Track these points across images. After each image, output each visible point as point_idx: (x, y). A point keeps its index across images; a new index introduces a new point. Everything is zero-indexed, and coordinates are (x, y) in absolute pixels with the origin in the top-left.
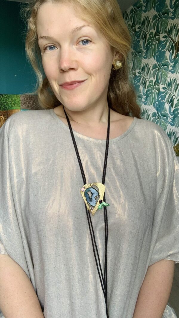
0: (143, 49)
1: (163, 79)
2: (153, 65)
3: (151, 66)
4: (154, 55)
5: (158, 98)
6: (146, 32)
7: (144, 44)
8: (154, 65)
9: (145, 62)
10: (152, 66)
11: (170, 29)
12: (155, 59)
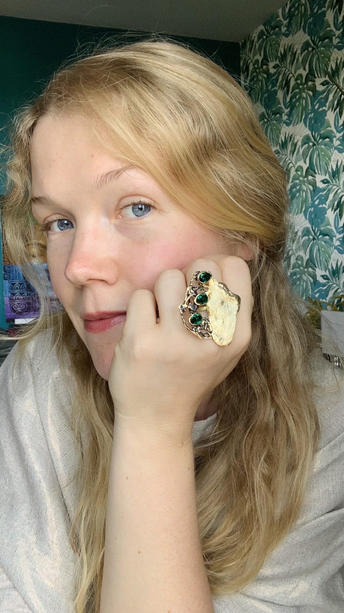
0: (283, 107)
1: (323, 164)
2: (302, 137)
3: (299, 139)
4: (305, 118)
5: (314, 201)
6: (289, 74)
7: (285, 98)
8: (304, 137)
9: (287, 133)
10: (301, 140)
11: (334, 68)
12: (308, 125)
